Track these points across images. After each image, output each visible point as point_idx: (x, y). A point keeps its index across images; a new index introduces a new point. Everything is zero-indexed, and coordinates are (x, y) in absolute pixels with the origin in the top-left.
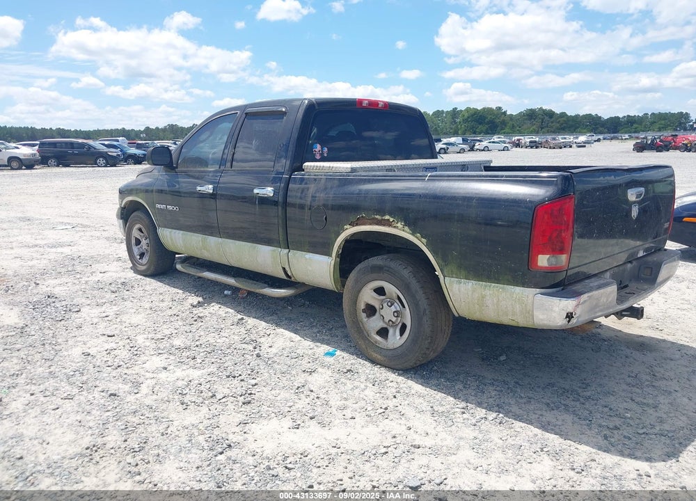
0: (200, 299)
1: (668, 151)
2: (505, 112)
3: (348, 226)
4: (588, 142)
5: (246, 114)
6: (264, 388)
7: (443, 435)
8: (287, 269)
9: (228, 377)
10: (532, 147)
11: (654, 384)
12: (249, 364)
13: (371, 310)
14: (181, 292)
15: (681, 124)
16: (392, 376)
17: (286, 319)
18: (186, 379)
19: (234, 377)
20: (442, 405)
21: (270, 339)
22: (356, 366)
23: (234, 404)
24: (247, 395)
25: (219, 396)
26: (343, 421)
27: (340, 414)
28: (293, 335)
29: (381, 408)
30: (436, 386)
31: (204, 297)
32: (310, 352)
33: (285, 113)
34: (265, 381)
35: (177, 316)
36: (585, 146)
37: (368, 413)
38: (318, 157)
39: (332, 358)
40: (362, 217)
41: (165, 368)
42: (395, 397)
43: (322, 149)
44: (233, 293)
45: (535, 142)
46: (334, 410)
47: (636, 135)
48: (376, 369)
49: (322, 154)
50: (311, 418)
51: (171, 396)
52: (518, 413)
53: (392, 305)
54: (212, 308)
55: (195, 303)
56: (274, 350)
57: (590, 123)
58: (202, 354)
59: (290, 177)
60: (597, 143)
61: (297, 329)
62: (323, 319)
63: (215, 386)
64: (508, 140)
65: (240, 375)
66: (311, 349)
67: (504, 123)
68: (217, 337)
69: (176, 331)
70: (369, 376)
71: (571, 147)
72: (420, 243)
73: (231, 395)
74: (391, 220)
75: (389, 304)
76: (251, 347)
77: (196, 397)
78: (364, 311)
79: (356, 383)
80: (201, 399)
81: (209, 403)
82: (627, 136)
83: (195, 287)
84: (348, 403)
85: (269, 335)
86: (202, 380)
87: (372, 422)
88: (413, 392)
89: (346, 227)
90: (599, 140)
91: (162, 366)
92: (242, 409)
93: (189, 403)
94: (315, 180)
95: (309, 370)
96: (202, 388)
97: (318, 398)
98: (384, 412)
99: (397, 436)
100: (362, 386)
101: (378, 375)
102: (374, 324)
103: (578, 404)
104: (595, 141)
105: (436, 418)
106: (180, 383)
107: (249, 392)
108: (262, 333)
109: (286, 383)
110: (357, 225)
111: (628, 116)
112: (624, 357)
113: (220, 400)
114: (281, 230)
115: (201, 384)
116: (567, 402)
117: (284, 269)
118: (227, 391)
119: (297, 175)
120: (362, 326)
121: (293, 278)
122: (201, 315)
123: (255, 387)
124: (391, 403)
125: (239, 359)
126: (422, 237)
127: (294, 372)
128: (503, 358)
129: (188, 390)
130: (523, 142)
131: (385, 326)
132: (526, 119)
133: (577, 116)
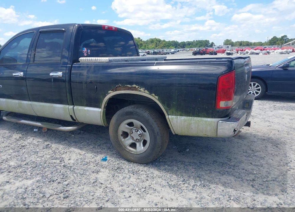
0: (20, 135)
1: (205, 55)
2: (141, 40)
3: (111, 92)
4: (175, 52)
5: (40, 32)
6: (73, 186)
7: (180, 199)
8: (73, 116)
9: (50, 182)
10: (154, 54)
11: (255, 155)
12: (60, 172)
13: (125, 135)
14: (7, 132)
15: (206, 44)
16: (141, 168)
17: (73, 142)
18: (23, 187)
19: (53, 181)
20: (172, 181)
21: (67, 155)
22: (120, 165)
23: (58, 199)
24: (65, 192)
25: (47, 196)
26: (125, 199)
27: (122, 195)
28: (79, 151)
29: (143, 188)
30: (165, 170)
31: (23, 134)
32: (93, 160)
33: (64, 31)
34: (73, 181)
35: (9, 147)
36: (174, 54)
37: (136, 192)
38: (85, 55)
39: (106, 162)
40: (119, 86)
41: (8, 182)
42: (147, 180)
43: (87, 50)
44: (39, 130)
45: (155, 52)
46: (118, 193)
47: (192, 49)
48: (131, 165)
49: (87, 53)
50: (107, 201)
51: (16, 201)
52: (209, 179)
53: (138, 131)
54: (29, 140)
55: (18, 138)
56: (72, 161)
57: (174, 44)
58: (30, 169)
59: (72, 66)
60: (178, 52)
61: (81, 147)
62: (93, 140)
63: (43, 189)
64: (144, 52)
65: (57, 180)
66: (93, 158)
67: (141, 45)
68: (36, 157)
69: (10, 157)
70: (129, 170)
71: (169, 54)
72: (154, 98)
73: (55, 193)
74: (137, 87)
75: (136, 130)
76: (58, 161)
77: (33, 199)
78: (122, 135)
79: (124, 175)
80: (36, 199)
81: (42, 201)
82: (188, 49)
83: (16, 128)
84: (125, 187)
85: (66, 153)
86: (34, 186)
87: (141, 197)
88: (155, 175)
89: (109, 92)
90: (179, 51)
91: (6, 180)
92: (64, 202)
93: (29, 204)
94: (88, 67)
95: (96, 171)
96: (35, 192)
97: (106, 187)
98: (145, 190)
99: (157, 203)
100: (128, 176)
101: (134, 168)
102: (128, 141)
103: (231, 170)
104: (177, 51)
105: (172, 189)
106: (20, 191)
107: (66, 190)
108: (62, 152)
109: (86, 181)
110: (116, 90)
111: (188, 41)
112: (236, 143)
113: (48, 198)
114: (68, 94)
115: (34, 190)
116: (227, 169)
117: (71, 116)
118: (51, 192)
119: (75, 65)
120: (121, 143)
121: (77, 121)
122: (23, 145)
123: (68, 186)
124: (147, 184)
125: (54, 170)
126: (156, 95)
127: (88, 174)
128: (188, 150)
129: (26, 195)
130: (150, 52)
131: (134, 142)
132: (150, 43)
133: (169, 41)
